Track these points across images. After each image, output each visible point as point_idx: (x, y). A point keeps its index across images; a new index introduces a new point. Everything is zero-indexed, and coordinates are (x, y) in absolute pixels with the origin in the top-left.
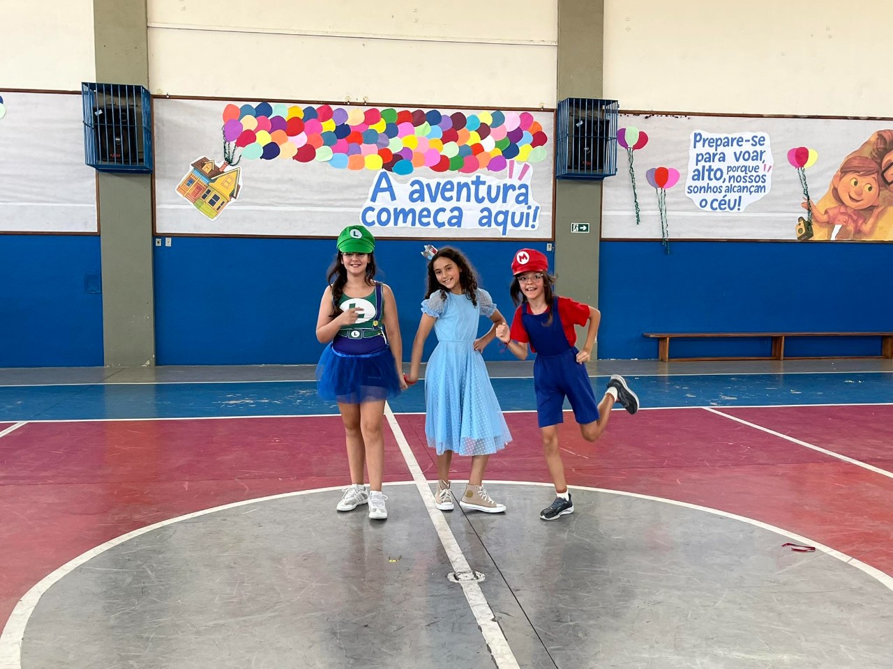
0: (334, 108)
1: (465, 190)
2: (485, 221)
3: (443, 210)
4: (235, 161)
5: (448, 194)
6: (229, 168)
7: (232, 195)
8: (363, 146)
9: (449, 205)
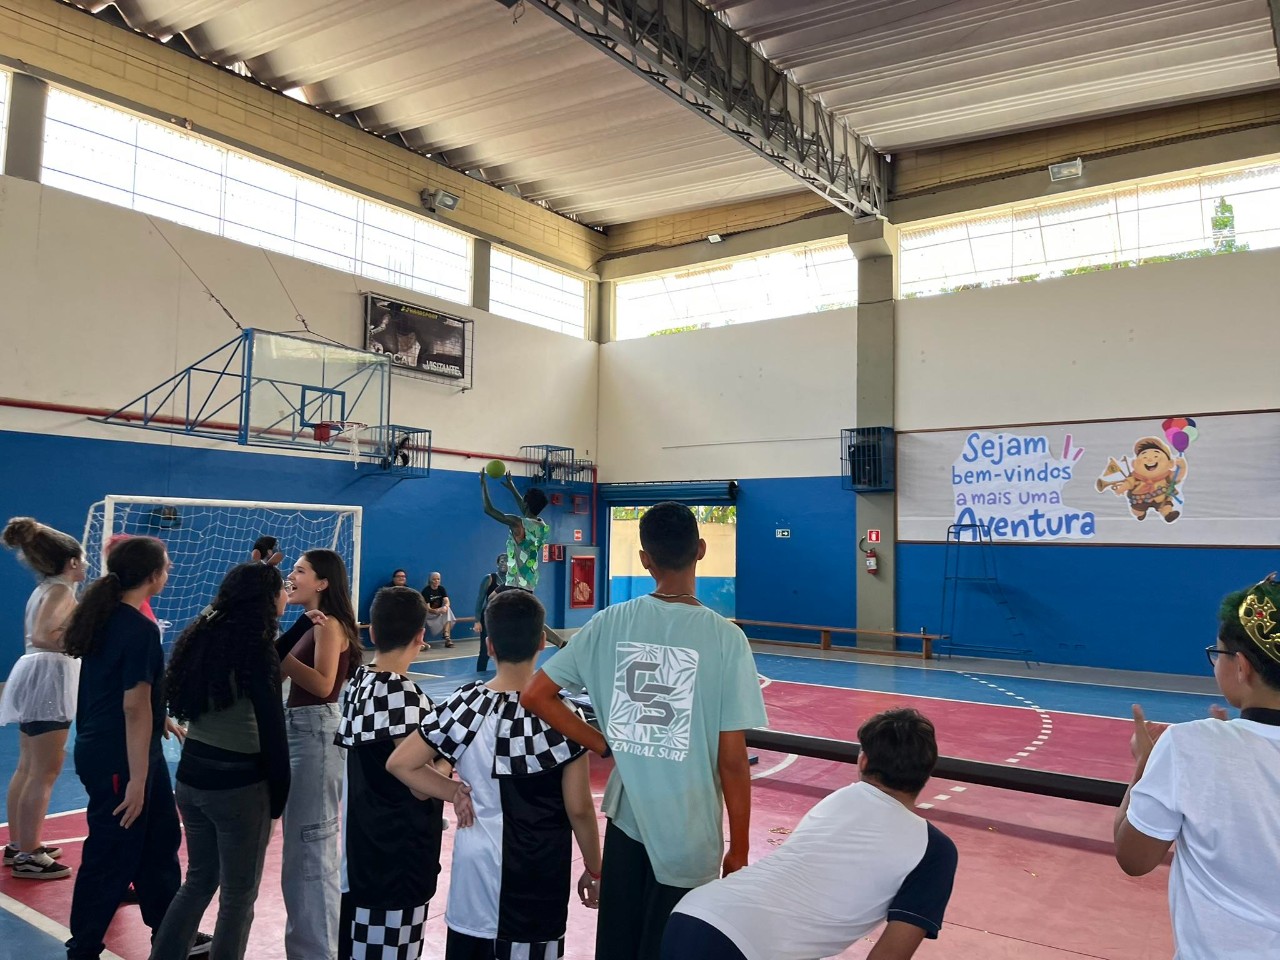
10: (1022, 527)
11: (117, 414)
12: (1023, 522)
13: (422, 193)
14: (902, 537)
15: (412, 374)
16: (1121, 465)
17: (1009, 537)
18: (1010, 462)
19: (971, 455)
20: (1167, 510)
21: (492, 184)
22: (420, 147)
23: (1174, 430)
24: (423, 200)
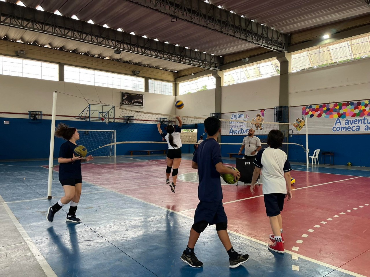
0: (326, 104)
1: (361, 121)
2: (366, 129)
3: (354, 127)
4: (304, 118)
5: (355, 123)
6: (303, 120)
7: (303, 126)
8: (333, 113)
9: (356, 125)
10: (239, 132)
11: (77, 117)
12: (240, 131)
13: (133, 72)
14: (222, 134)
15: (131, 106)
16: (254, 119)
17: (238, 134)
18: (238, 119)
19: (232, 118)
20: (261, 128)
21: (149, 67)
22: (132, 63)
23: (262, 112)
24: (133, 73)
